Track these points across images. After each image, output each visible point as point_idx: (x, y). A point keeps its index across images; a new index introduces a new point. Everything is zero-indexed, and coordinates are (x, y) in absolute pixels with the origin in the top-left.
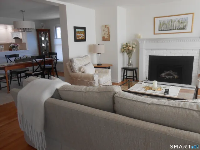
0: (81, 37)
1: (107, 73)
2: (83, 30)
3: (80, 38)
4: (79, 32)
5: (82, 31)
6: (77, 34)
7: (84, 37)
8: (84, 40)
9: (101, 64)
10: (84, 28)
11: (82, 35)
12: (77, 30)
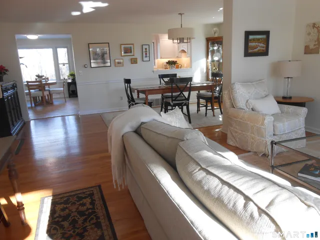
0: (259, 48)
1: (297, 115)
2: (264, 36)
3: (256, 50)
4: (254, 40)
5: (261, 39)
6: (250, 44)
7: (264, 49)
8: (265, 53)
9: (290, 98)
10: (267, 33)
11: (262, 45)
12: (251, 37)
